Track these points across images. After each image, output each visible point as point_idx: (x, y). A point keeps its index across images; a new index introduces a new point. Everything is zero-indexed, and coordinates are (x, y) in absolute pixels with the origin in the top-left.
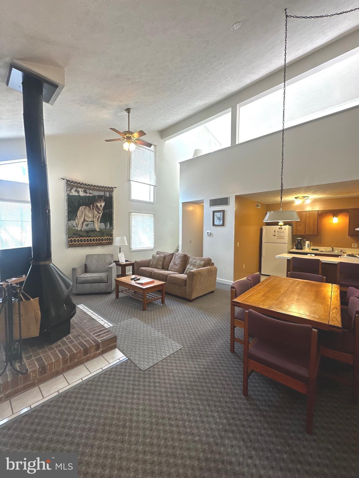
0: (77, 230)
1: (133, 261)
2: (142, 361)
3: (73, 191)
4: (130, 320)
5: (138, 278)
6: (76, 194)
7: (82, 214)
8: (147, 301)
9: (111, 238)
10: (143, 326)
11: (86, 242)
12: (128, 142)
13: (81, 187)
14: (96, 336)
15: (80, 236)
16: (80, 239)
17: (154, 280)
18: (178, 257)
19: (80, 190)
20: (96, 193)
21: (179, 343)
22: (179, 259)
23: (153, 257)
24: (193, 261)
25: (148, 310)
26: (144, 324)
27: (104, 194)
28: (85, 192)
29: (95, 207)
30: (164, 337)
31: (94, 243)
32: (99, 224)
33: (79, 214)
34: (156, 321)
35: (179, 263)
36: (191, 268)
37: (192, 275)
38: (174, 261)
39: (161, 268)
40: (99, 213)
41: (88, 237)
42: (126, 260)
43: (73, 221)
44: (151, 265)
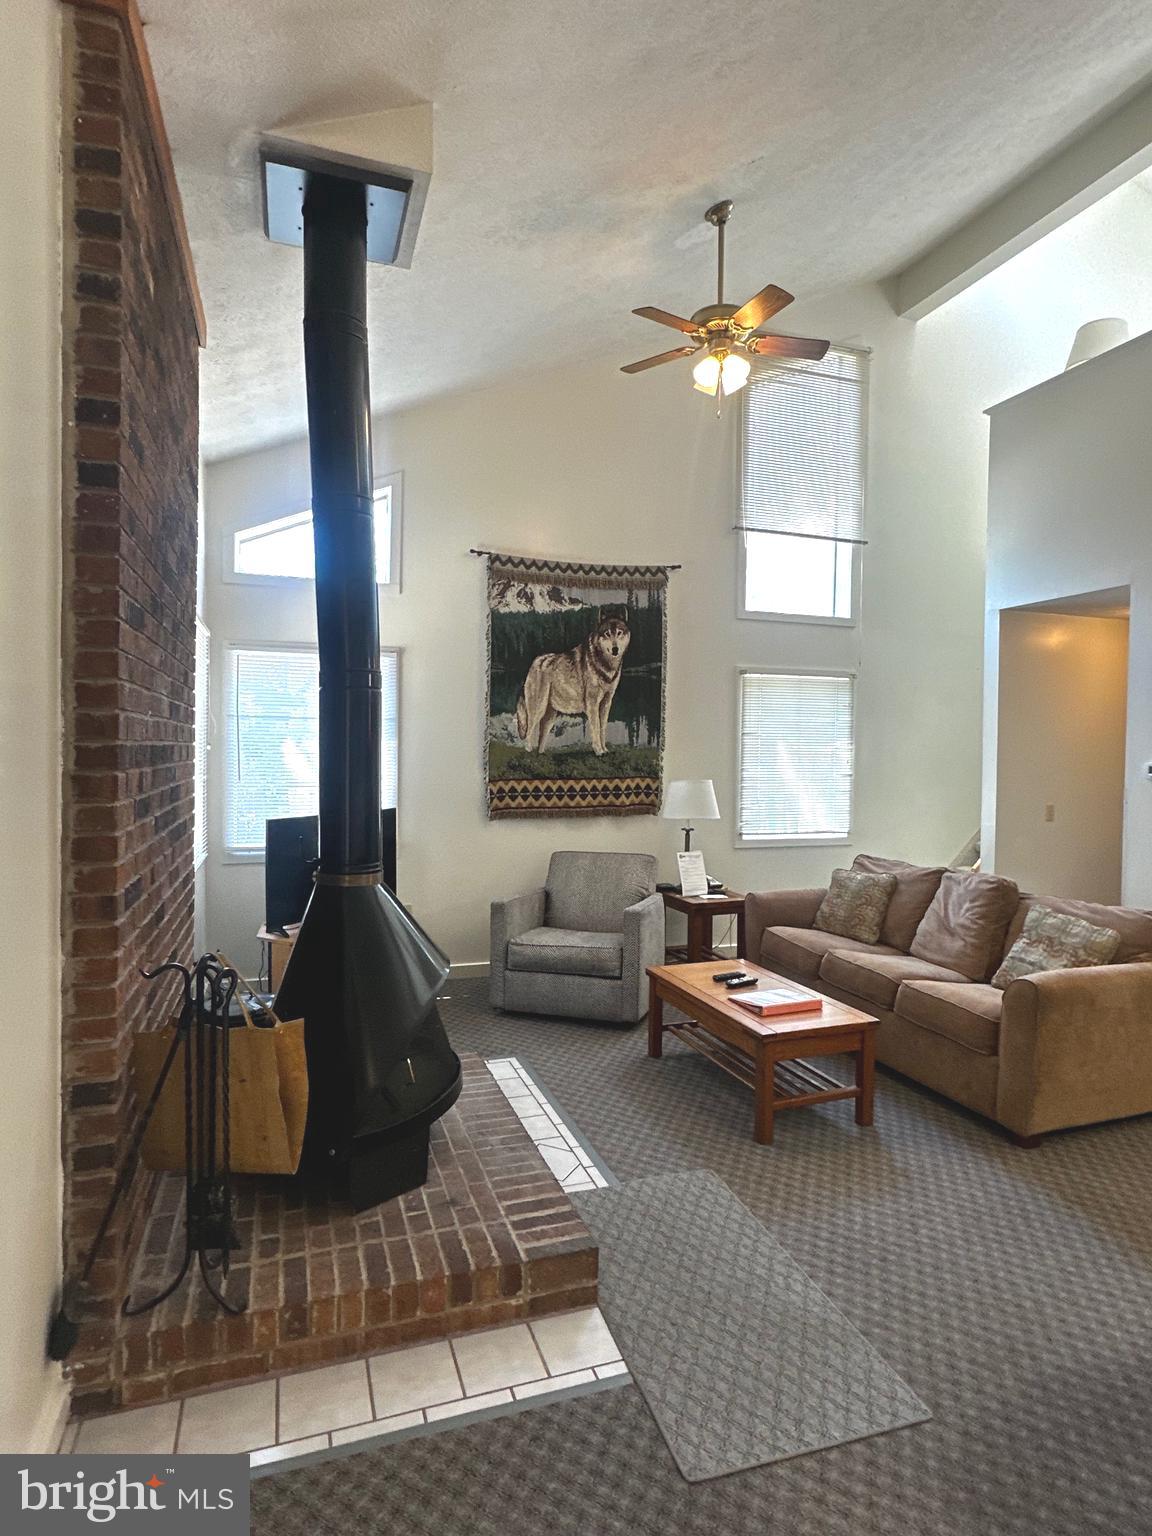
0: (523, 753)
1: (741, 890)
2: (693, 1420)
3: (511, 595)
4: (685, 1176)
5: (745, 979)
6: (524, 608)
7: (541, 690)
8: (778, 1096)
9: (654, 786)
10: (741, 1225)
11: (555, 799)
12: (716, 354)
13: (538, 580)
14: (516, 1225)
15: (533, 776)
16: (531, 788)
17: (819, 996)
18: (961, 890)
19: (536, 589)
20: (597, 598)
21: (910, 1381)
22: (967, 905)
23: (837, 882)
24: (1051, 921)
25: (781, 1146)
26: (745, 1214)
27: (629, 599)
28: (555, 596)
29: (590, 657)
30: (834, 1317)
31: (584, 803)
32: (604, 727)
33: (530, 686)
34: (809, 1212)
35: (968, 923)
36: (1032, 958)
37: (1030, 1002)
38: (942, 914)
39: (873, 939)
40: (607, 680)
41: (561, 778)
42: (709, 887)
43: (510, 715)
44: (825, 919)
